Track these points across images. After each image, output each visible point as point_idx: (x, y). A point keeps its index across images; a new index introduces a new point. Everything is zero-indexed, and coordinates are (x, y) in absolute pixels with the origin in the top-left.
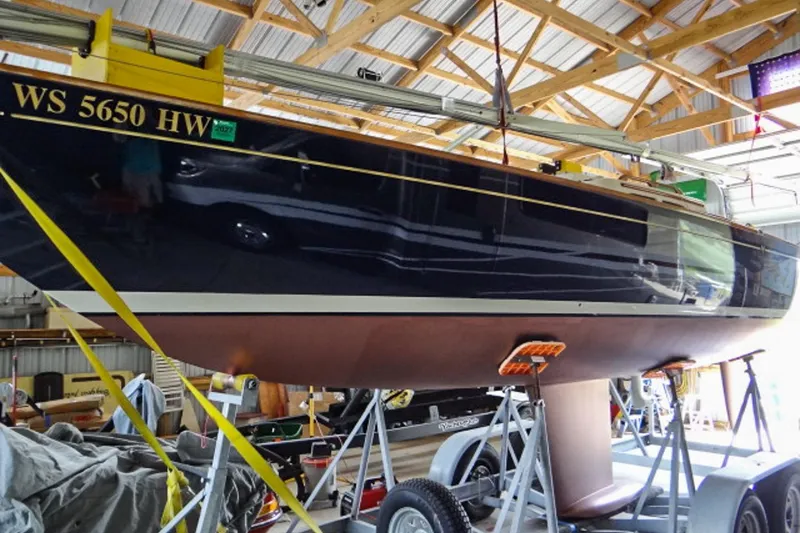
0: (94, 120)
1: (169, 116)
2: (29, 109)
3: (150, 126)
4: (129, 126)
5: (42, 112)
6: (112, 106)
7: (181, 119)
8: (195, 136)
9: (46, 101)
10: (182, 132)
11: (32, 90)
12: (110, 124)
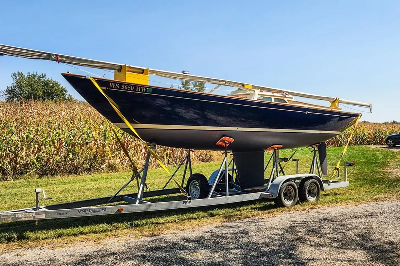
0: (124, 89)
1: (139, 88)
2: (112, 88)
3: (135, 90)
4: (131, 90)
5: (115, 88)
6: (128, 87)
7: (141, 88)
8: (144, 92)
9: (116, 86)
10: (141, 91)
11: (113, 84)
12: (127, 90)
